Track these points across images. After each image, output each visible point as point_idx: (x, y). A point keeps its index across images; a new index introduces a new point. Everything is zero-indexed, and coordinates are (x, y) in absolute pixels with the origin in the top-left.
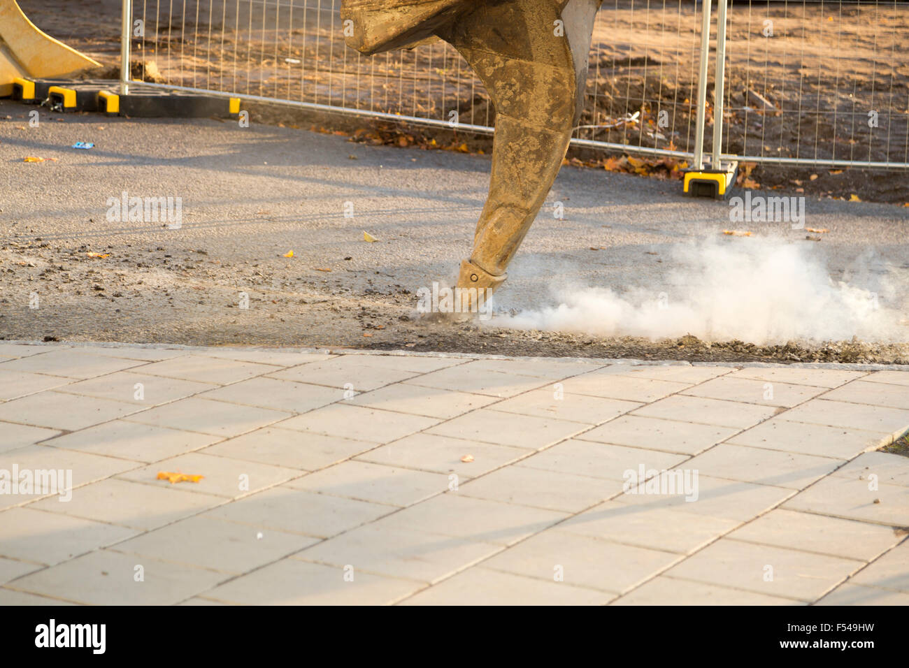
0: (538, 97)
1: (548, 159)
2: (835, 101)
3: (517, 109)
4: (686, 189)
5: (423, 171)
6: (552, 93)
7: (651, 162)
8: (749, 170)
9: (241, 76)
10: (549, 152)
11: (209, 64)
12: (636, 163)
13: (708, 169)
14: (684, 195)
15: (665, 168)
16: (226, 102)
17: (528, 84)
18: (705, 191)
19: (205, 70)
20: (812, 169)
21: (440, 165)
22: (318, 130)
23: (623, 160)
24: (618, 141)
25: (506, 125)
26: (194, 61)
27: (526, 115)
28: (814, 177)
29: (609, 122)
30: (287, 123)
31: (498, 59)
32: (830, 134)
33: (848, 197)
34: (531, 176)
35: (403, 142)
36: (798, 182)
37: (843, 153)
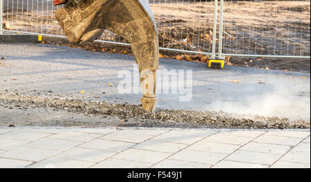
0: (141, 31)
1: (153, 50)
2: (252, 34)
3: (136, 38)
4: (209, 66)
5: (115, 60)
6: (145, 27)
7: (193, 56)
8: (229, 59)
9: (39, 27)
10: (153, 47)
11: (27, 23)
12: (188, 56)
13: (217, 59)
14: (209, 68)
15: (198, 58)
16: (37, 37)
17: (136, 28)
18: (216, 66)
19: (25, 25)
20: (250, 58)
21: (119, 58)
22: (71, 46)
23: (182, 56)
24: (179, 49)
25: (135, 46)
26: (22, 23)
27: (140, 39)
28: (251, 61)
29: (176, 42)
30: (60, 44)
31: (122, 25)
32: (254, 46)
33: (265, 68)
34: (150, 58)
35: (103, 50)
36: (246, 63)
37: (259, 52)
